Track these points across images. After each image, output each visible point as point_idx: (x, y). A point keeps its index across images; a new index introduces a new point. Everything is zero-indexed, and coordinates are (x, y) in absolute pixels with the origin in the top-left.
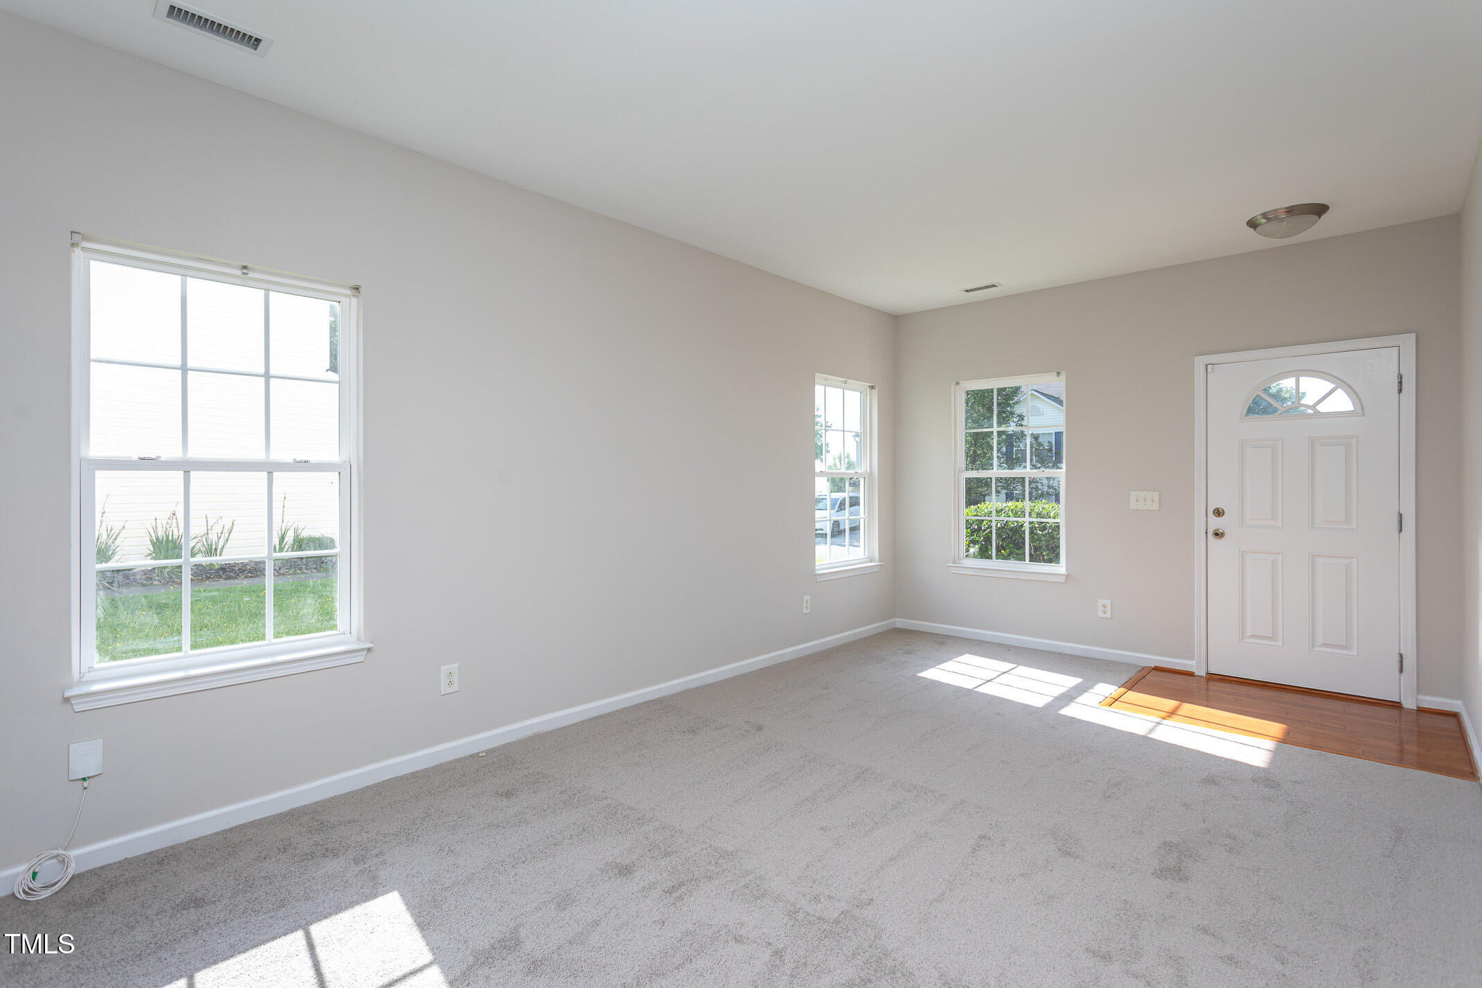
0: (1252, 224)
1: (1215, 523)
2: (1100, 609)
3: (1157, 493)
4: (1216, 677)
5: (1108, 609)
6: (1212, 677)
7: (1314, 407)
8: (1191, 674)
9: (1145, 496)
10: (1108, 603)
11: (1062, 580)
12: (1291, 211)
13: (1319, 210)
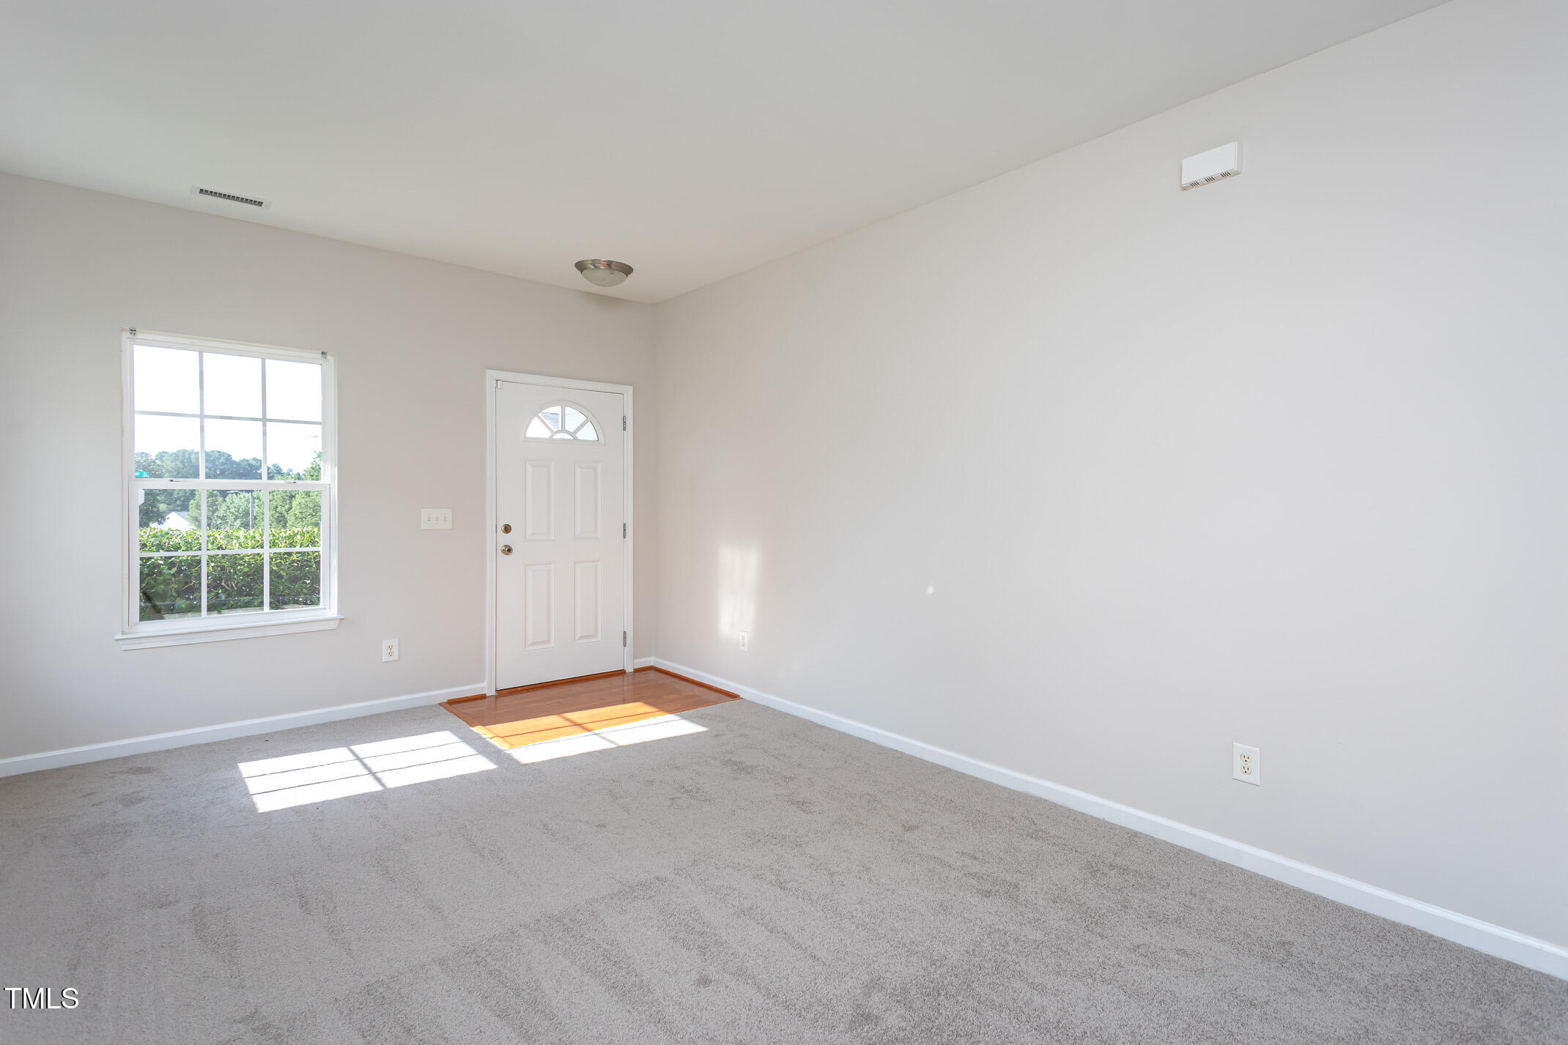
0: (581, 266)
1: (505, 539)
2: (385, 651)
3: (450, 511)
4: (505, 692)
5: (395, 650)
6: (502, 693)
7: (573, 434)
8: (483, 697)
9: (437, 514)
10: (394, 642)
11: (334, 625)
12: (609, 264)
13: (627, 270)
